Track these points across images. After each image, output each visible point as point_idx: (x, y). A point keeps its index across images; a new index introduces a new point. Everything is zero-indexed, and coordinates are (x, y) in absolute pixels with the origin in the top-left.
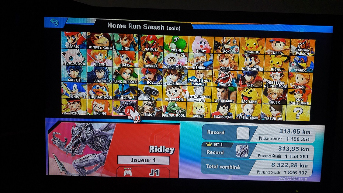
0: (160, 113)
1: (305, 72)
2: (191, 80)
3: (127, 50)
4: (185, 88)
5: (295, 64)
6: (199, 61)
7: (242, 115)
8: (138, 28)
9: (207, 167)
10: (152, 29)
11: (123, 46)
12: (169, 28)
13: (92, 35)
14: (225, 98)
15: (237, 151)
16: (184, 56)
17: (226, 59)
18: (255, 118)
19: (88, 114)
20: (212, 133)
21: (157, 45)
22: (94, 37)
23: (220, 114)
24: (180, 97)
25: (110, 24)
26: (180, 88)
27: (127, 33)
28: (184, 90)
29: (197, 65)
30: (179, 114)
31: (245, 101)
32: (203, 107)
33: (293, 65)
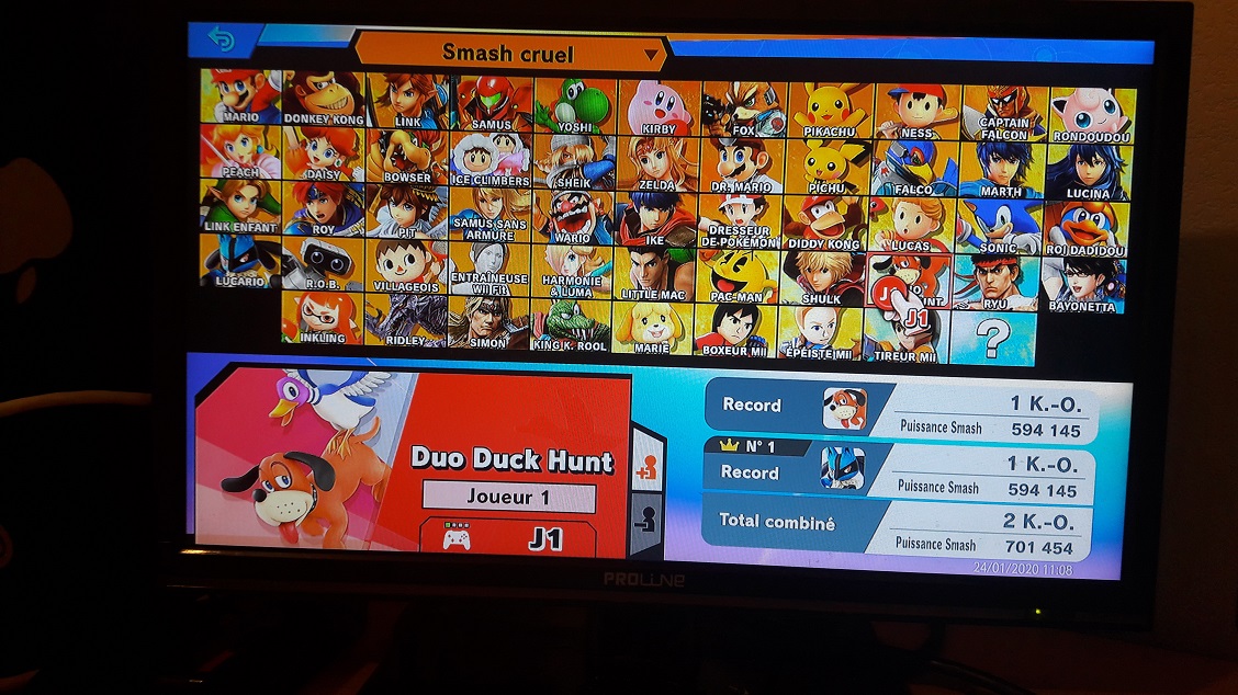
0: (523, 338)
5: (893, 168)
6: (570, 162)
9: (724, 523)
13: (300, 80)
16: (519, 143)
21: (511, 110)
22: (305, 85)
23: (725, 343)
24: (427, 278)
26: (423, 249)
32: (668, 319)
33: (884, 171)
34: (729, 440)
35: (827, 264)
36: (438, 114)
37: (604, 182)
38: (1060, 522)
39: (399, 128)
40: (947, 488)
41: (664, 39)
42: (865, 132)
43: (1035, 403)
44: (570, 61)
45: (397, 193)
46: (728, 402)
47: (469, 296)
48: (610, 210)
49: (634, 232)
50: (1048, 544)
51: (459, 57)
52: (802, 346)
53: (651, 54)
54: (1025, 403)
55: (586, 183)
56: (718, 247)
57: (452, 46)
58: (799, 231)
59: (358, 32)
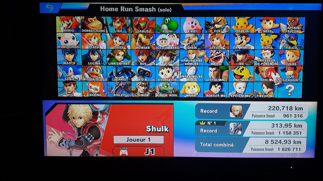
0: (153, 93)
1: (296, 50)
2: (183, 60)
3: (120, 33)
4: (178, 68)
5: (285, 41)
6: (191, 42)
7: (235, 93)
8: (130, 11)
9: (202, 146)
10: (144, 11)
11: (116, 29)
12: (160, 10)
13: (86, 19)
14: (217, 77)
15: (230, 129)
16: (176, 37)
17: (217, 39)
18: (246, 96)
19: (84, 95)
20: (205, 112)
21: (149, 27)
22: (87, 21)
23: (213, 93)
24: (173, 77)
25: (102, 7)
26: (172, 69)
27: (119, 16)
28: (176, 71)
29: (189, 45)
30: (172, 93)
31: (237, 79)
32: (196, 87)
33: (283, 42)
34: (203, 121)
40: (265, 133)
52: (236, 94)
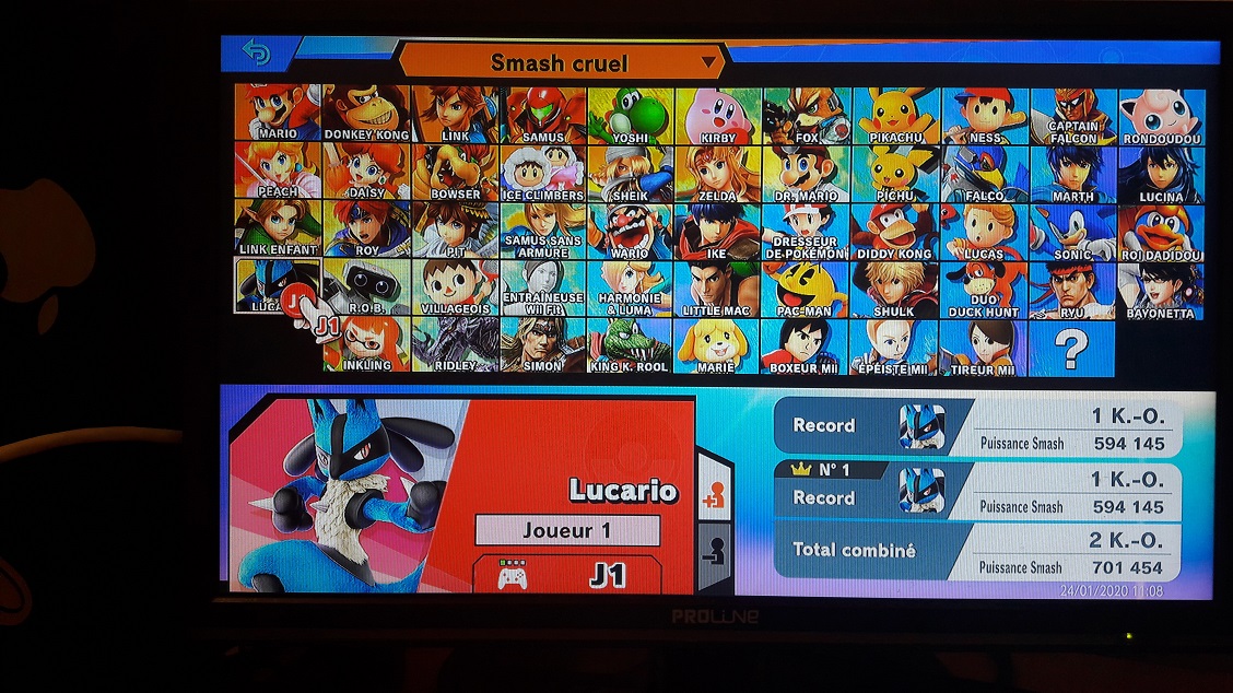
0: (578, 360)
6: (627, 174)
7: (872, 359)
9: (798, 554)
16: (573, 156)
18: (916, 370)
20: (810, 426)
21: (563, 122)
22: (346, 100)
23: (793, 360)
24: (477, 300)
26: (473, 269)
32: (732, 335)
33: (954, 177)
34: (801, 463)
35: (898, 274)
36: (486, 127)
37: (663, 194)
38: (1149, 540)
39: (447, 143)
40: (1030, 507)
41: (722, 46)
42: (932, 137)
43: (1116, 415)
44: (625, 70)
45: (445, 210)
46: (798, 423)
47: (522, 317)
48: (667, 223)
49: (695, 246)
50: (1137, 563)
51: (509, 69)
52: (875, 362)
53: (709, 61)
54: (1106, 416)
55: (644, 196)
56: (783, 260)
57: (501, 56)
58: (868, 241)
59: (402, 44)
